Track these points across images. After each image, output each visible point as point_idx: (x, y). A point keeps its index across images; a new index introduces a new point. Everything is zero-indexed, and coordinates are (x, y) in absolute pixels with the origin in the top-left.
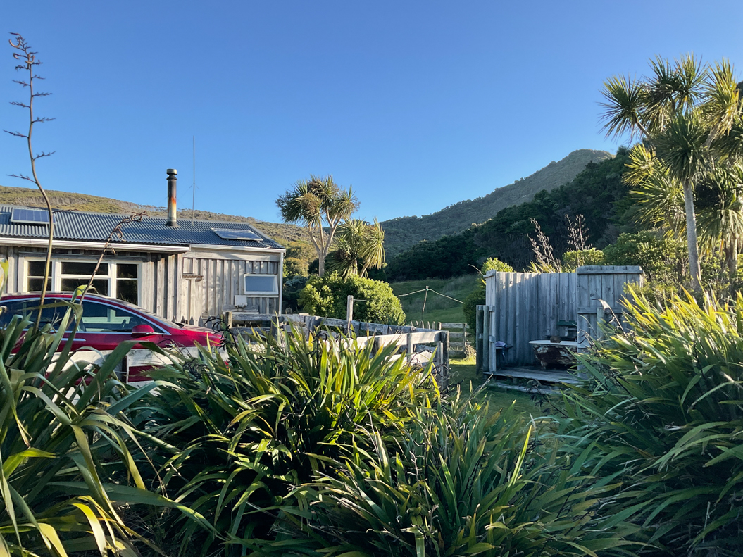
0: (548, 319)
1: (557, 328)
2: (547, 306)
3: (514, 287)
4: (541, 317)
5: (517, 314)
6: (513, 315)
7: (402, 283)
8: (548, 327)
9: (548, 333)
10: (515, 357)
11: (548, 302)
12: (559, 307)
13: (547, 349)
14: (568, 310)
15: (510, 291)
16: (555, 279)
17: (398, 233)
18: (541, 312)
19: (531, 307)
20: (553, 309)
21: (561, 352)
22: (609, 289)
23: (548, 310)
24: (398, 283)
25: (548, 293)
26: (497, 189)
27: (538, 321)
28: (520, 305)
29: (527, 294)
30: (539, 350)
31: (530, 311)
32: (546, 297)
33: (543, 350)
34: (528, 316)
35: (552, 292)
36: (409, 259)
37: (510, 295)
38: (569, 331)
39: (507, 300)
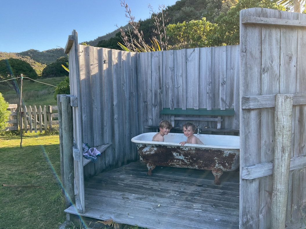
0: (149, 107)
1: (160, 117)
2: (149, 91)
3: (109, 69)
4: (142, 105)
5: (115, 103)
6: (110, 106)
7: (51, 78)
8: (150, 117)
9: (150, 123)
10: (114, 157)
11: (149, 88)
12: (162, 92)
13: (155, 149)
14: (173, 95)
15: (104, 74)
16: (157, 59)
17: (54, 56)
18: (141, 100)
19: (131, 93)
20: (156, 95)
21: (175, 154)
22: (291, 58)
23: (149, 96)
24: (49, 79)
25: (149, 76)
26: (99, 37)
27: (138, 110)
28: (118, 91)
29: (125, 76)
30: (145, 150)
31: (130, 99)
32: (147, 81)
33: (151, 151)
34: (127, 105)
35: (154, 74)
36: (55, 66)
37: (105, 80)
38: (175, 121)
39: (101, 86)
